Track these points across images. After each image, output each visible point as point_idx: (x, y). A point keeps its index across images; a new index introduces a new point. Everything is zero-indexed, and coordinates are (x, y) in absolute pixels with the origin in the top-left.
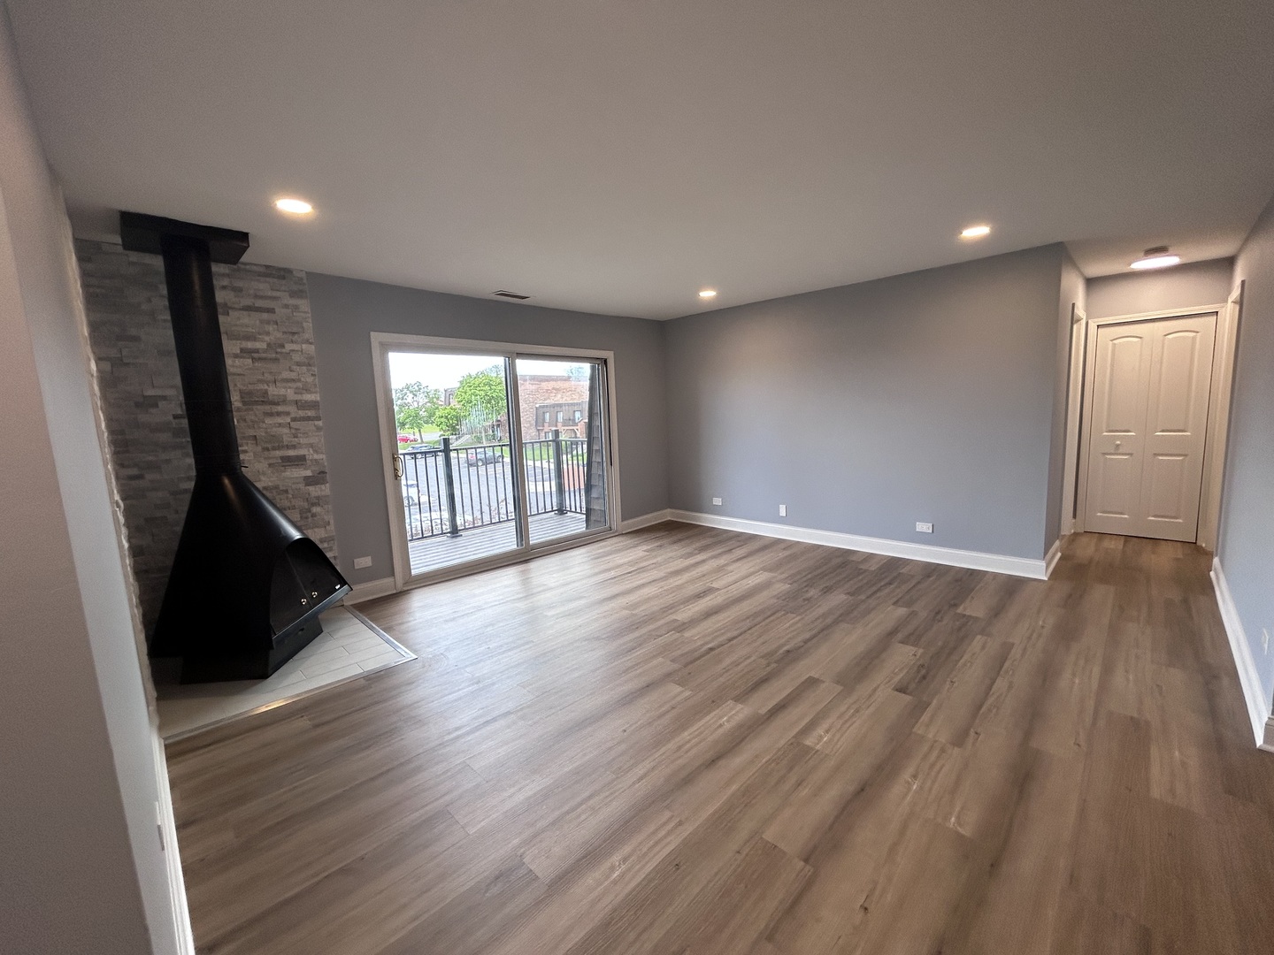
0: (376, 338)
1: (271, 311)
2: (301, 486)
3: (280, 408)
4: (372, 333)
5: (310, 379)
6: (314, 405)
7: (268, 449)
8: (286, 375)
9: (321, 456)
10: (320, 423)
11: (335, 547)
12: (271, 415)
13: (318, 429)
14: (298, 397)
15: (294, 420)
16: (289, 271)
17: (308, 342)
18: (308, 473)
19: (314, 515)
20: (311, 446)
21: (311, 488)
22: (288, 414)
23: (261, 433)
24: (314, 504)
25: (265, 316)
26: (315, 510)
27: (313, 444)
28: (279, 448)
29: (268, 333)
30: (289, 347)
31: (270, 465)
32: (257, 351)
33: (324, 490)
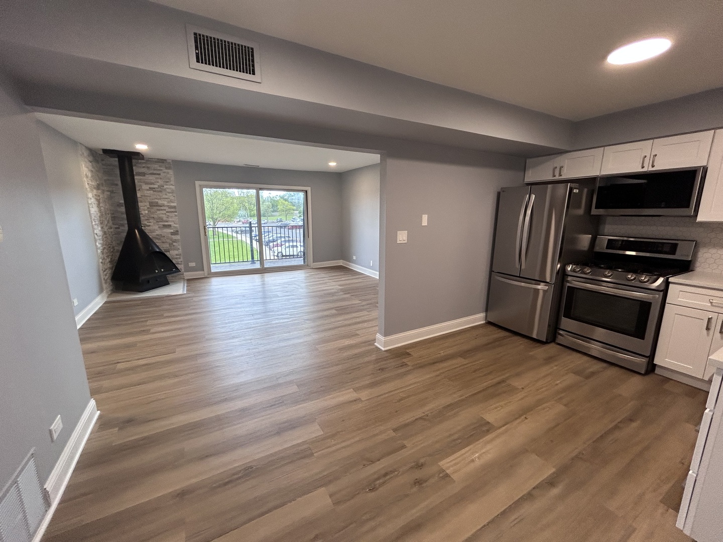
0: (197, 183)
1: (159, 174)
2: (170, 235)
3: (162, 208)
4: (196, 182)
5: (173, 198)
6: (174, 207)
7: (158, 222)
8: (164, 197)
9: (178, 225)
10: (176, 214)
11: (182, 258)
12: (159, 210)
13: (176, 216)
14: (169, 204)
15: (167, 212)
16: (165, 160)
17: (172, 185)
18: (172, 231)
19: (174, 246)
20: (173, 221)
21: (172, 236)
22: (165, 210)
23: (155, 216)
24: (174, 242)
25: (157, 176)
26: (174, 244)
27: (174, 221)
28: (161, 222)
29: (158, 182)
30: (165, 187)
31: (159, 227)
32: (154, 188)
33: (178, 237)
